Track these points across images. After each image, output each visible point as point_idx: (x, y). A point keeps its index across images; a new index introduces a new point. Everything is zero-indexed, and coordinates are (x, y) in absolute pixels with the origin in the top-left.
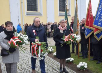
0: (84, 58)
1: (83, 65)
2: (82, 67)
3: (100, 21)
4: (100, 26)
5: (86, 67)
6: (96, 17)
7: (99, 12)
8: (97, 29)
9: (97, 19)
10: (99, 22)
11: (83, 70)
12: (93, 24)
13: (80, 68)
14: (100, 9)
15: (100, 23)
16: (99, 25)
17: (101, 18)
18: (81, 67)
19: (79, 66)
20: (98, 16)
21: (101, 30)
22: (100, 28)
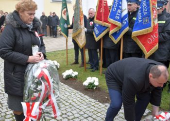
0: (92, 71)
1: (92, 81)
2: (91, 84)
3: (119, 13)
4: (118, 21)
5: (96, 83)
6: (113, 7)
8: (114, 26)
9: (114, 9)
10: (117, 14)
11: (92, 89)
12: (108, 18)
13: (87, 86)
15: (118, 16)
16: (116, 20)
17: (119, 8)
18: (89, 84)
19: (86, 83)
20: (115, 6)
21: (120, 27)
22: (119, 24)
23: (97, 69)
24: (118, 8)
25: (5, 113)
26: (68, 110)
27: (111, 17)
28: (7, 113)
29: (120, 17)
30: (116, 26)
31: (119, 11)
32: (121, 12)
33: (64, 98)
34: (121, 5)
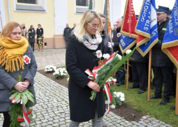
0: (118, 85)
3: (147, 24)
4: (147, 32)
5: (122, 99)
6: (141, 17)
7: (146, 8)
8: (142, 37)
9: (143, 20)
10: (146, 25)
12: (136, 29)
14: (148, 3)
15: (146, 26)
16: (145, 31)
17: (148, 19)
20: (144, 16)
21: (148, 38)
22: (147, 35)
23: (123, 83)
27: (138, 28)
29: (149, 27)
30: (144, 37)
31: (148, 21)
32: (150, 23)
34: (150, 15)
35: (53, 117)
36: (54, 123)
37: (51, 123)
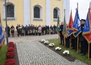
1: (66, 52)
2: (66, 53)
4: (77, 28)
5: (68, 53)
6: (74, 23)
7: (76, 20)
8: (75, 30)
11: (67, 55)
14: (76, 18)
16: (76, 28)
19: (64, 53)
22: (77, 30)
24: (76, 23)
25: (33, 61)
26: (56, 63)
27: (73, 27)
28: (34, 62)
29: (77, 27)
31: (77, 25)
32: (78, 25)
33: (55, 58)
34: (78, 22)
35: (42, 58)
36: (43, 60)
37: (42, 60)
